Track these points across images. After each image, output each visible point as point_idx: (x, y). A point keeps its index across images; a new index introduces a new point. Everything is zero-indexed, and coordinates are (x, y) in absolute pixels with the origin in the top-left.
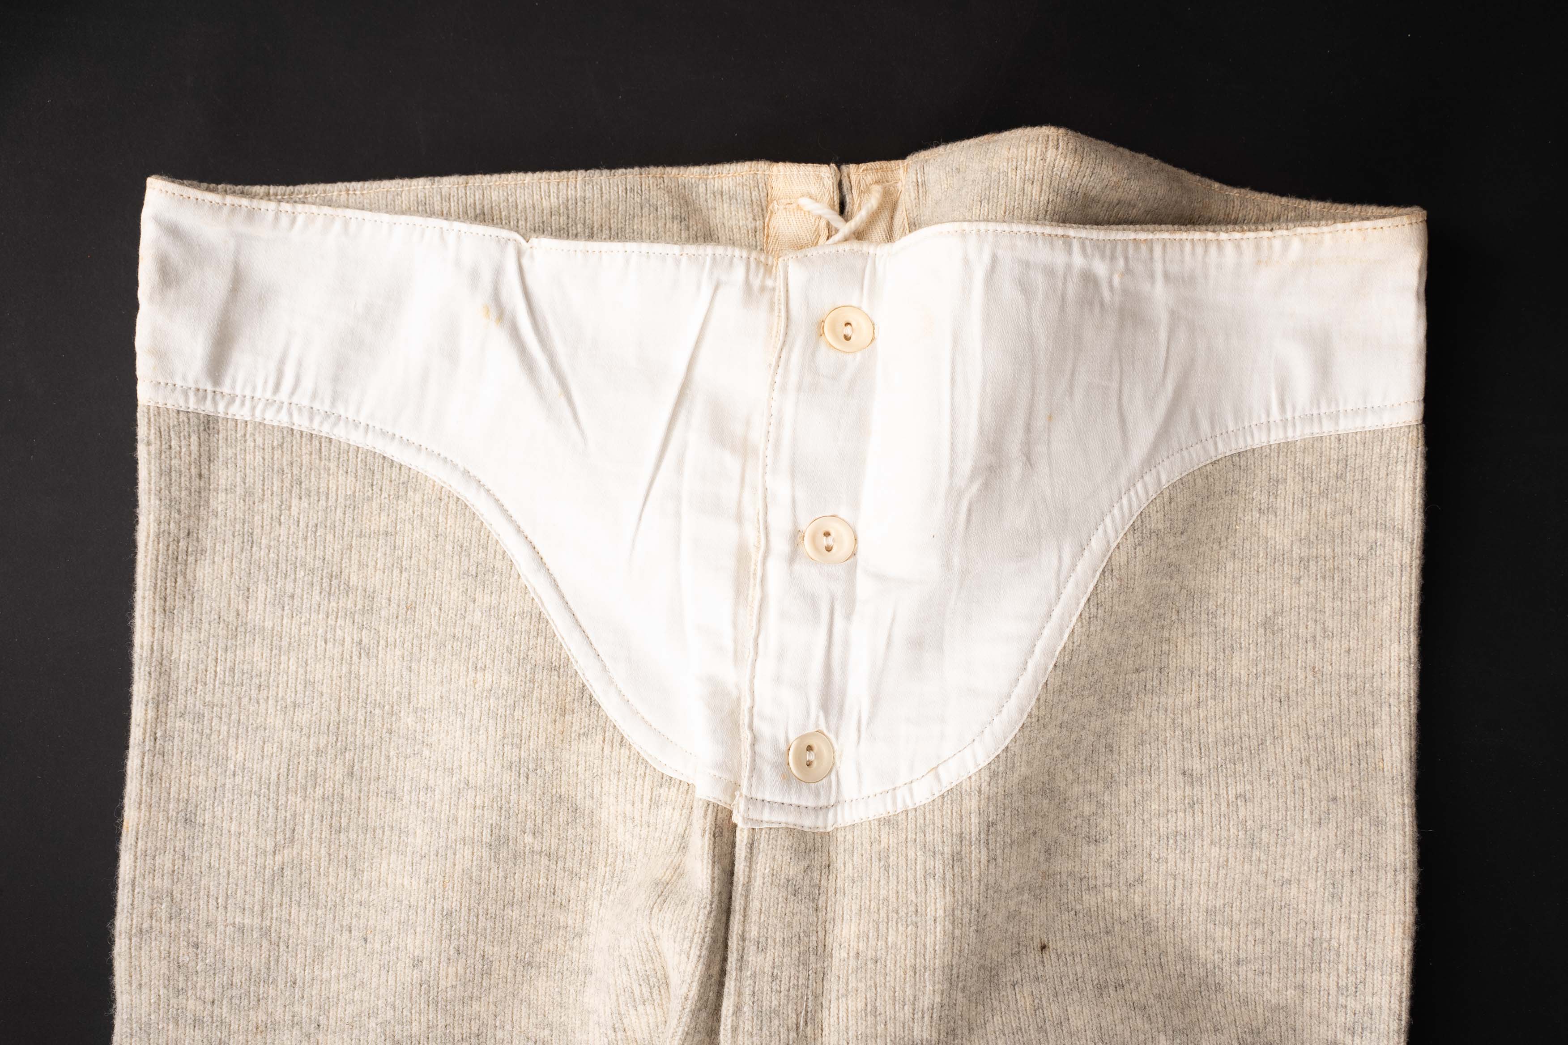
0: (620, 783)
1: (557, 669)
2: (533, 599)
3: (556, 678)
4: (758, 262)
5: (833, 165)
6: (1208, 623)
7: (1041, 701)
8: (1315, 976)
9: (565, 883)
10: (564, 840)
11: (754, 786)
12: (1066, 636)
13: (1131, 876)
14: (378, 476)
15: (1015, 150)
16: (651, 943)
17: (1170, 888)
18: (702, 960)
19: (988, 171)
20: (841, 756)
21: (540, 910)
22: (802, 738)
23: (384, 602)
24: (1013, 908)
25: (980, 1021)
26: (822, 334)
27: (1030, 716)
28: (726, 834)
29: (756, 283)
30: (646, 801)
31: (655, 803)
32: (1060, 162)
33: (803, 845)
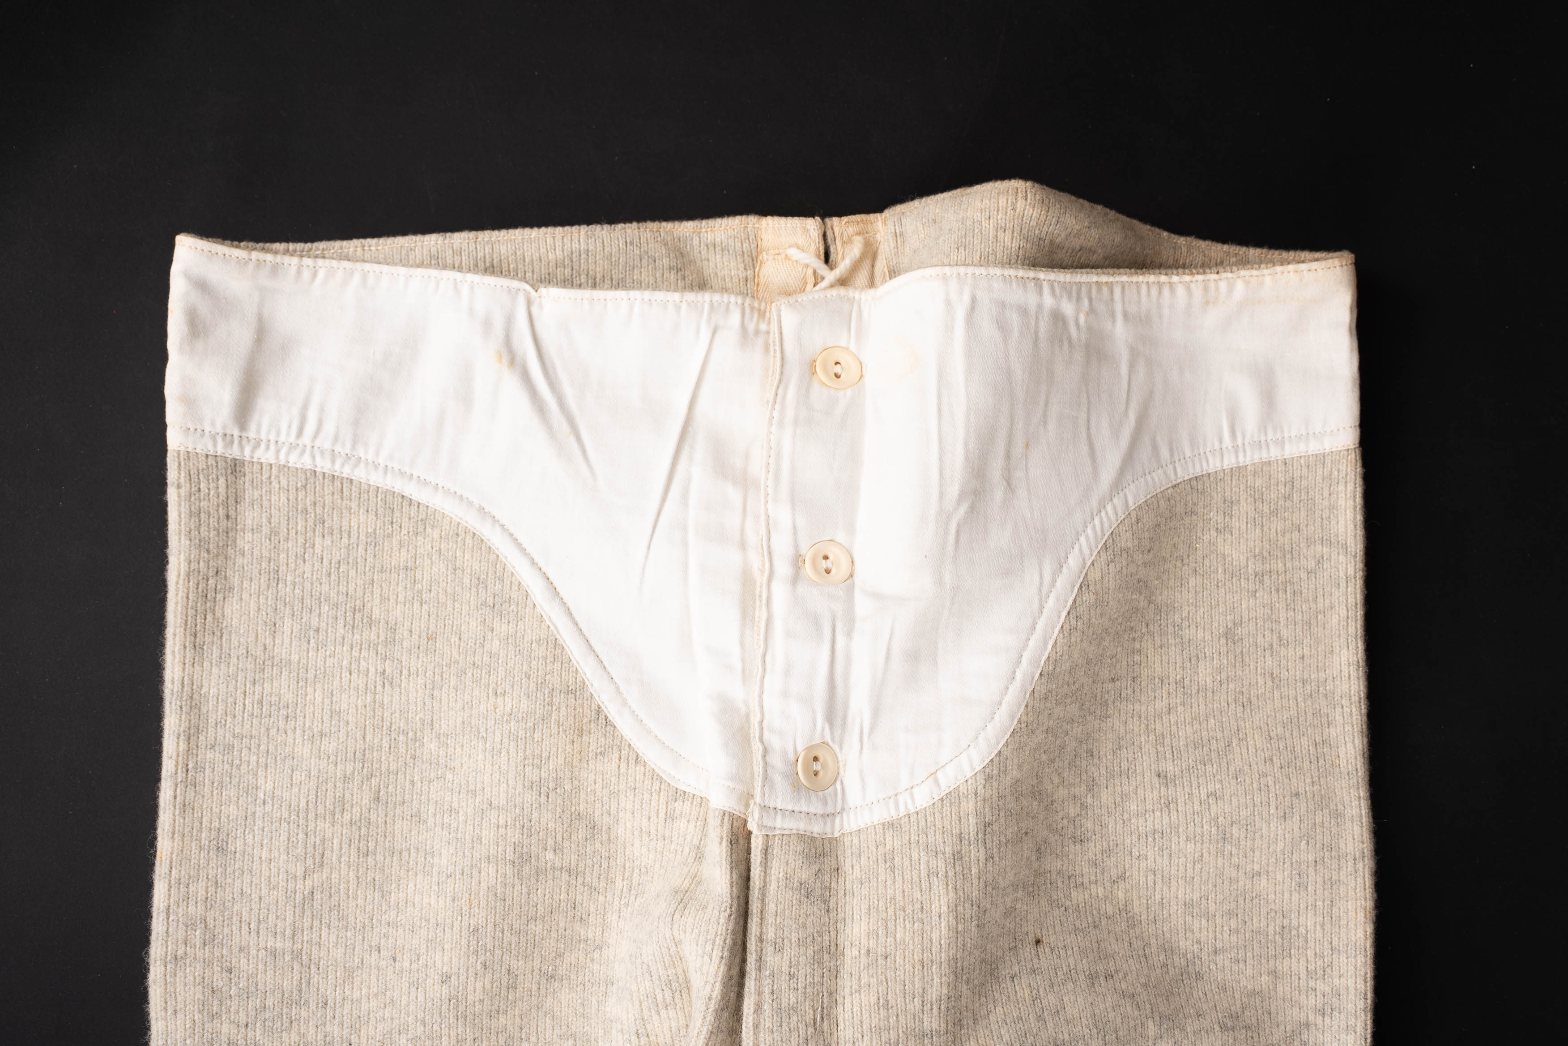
0: (636, 799)
1: (573, 692)
2: (549, 627)
3: (573, 700)
4: (752, 308)
5: (818, 218)
6: (1175, 635)
7: (1029, 708)
8: (1286, 962)
9: (585, 898)
10: (584, 857)
11: (767, 795)
12: (1050, 646)
13: (1114, 873)
14: (397, 514)
15: (988, 202)
16: (673, 949)
17: (1151, 883)
18: (724, 961)
19: (963, 221)
20: (845, 765)
21: (562, 924)
22: (809, 749)
23: (406, 633)
24: (1009, 905)
25: (984, 1012)
26: (814, 373)
27: (1019, 722)
28: (741, 841)
29: (751, 327)
30: (662, 815)
31: (670, 817)
32: (1029, 211)
33: (813, 850)
